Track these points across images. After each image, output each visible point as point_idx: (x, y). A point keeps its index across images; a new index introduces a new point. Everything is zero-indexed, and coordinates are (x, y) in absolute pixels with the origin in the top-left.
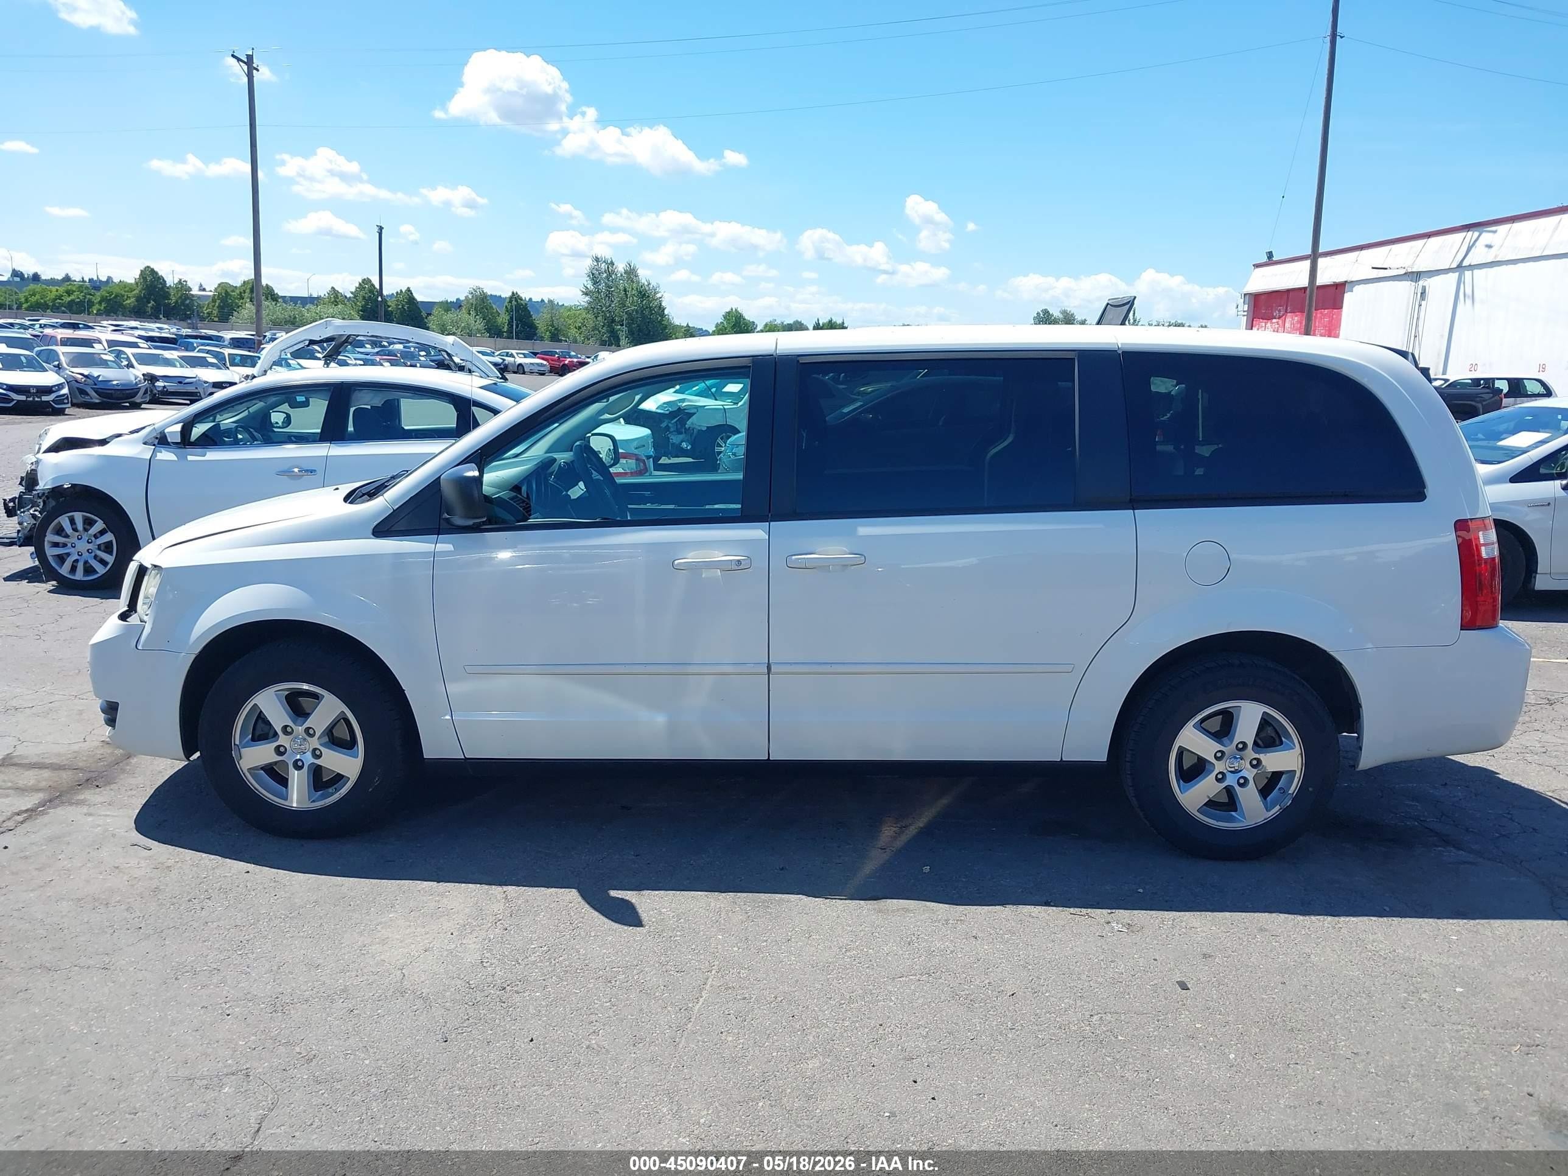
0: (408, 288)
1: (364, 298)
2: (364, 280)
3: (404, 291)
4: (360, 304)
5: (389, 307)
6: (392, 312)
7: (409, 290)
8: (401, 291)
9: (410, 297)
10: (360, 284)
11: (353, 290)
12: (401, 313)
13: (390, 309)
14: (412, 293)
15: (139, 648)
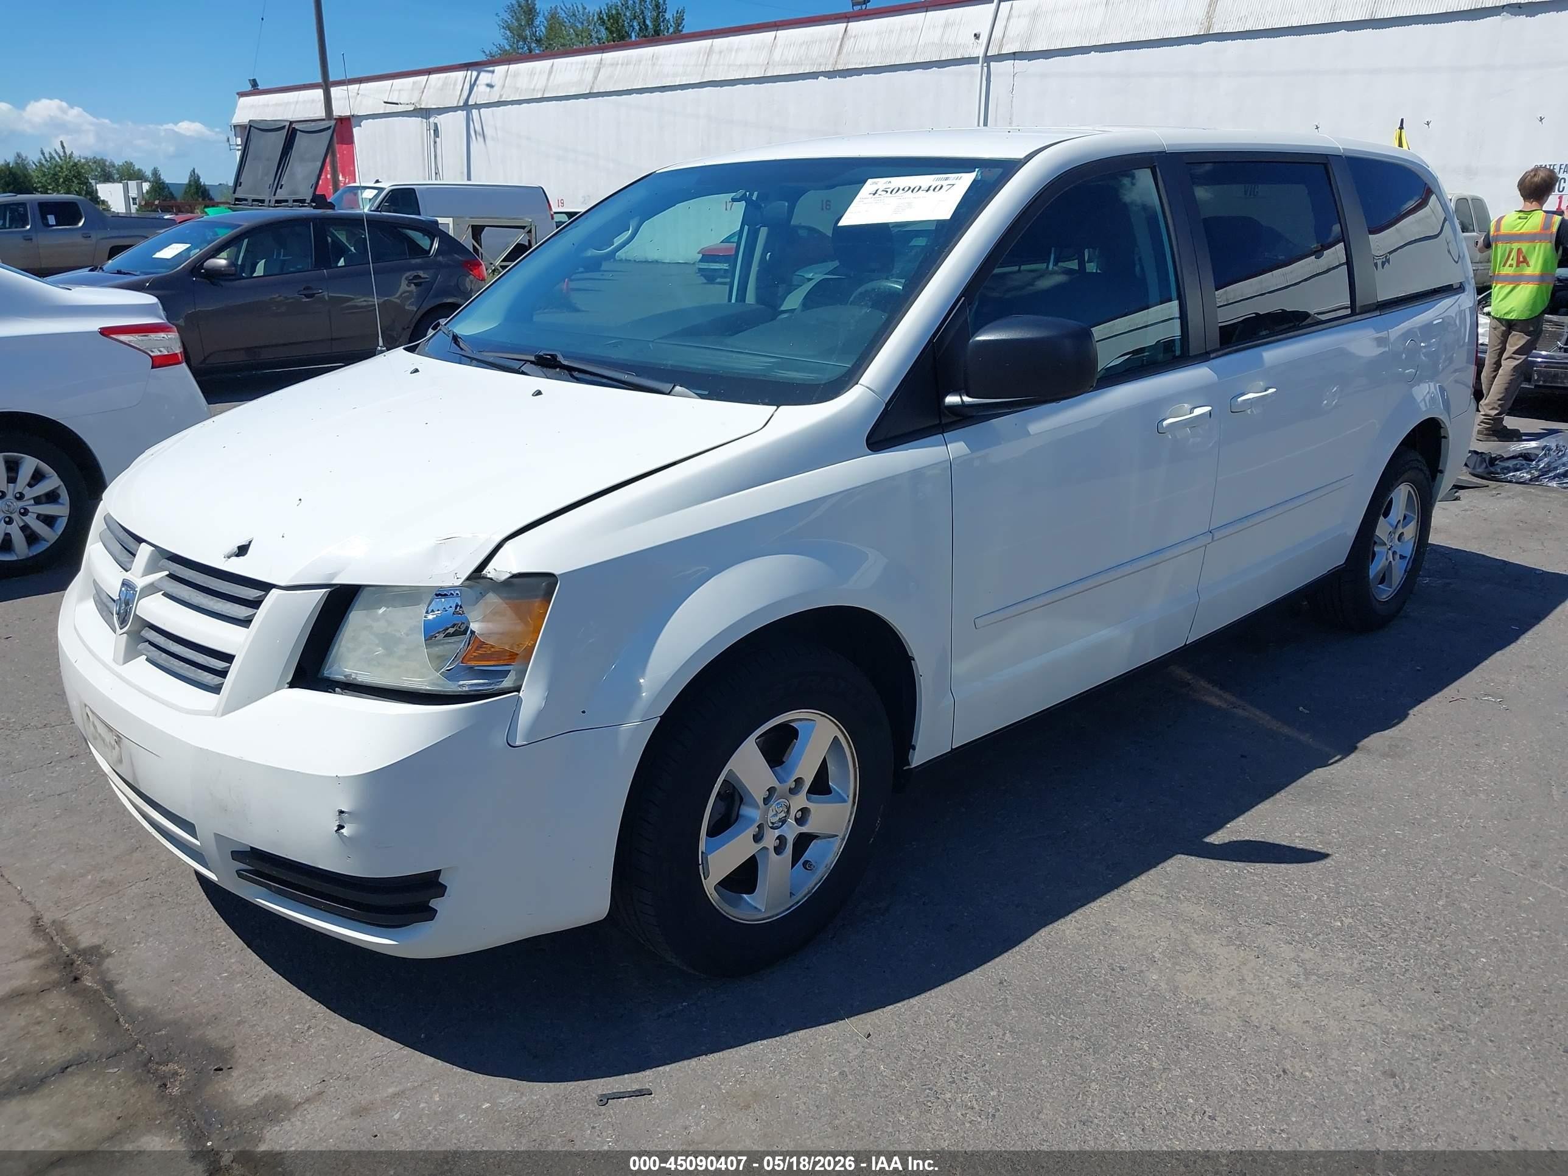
15: (517, 744)
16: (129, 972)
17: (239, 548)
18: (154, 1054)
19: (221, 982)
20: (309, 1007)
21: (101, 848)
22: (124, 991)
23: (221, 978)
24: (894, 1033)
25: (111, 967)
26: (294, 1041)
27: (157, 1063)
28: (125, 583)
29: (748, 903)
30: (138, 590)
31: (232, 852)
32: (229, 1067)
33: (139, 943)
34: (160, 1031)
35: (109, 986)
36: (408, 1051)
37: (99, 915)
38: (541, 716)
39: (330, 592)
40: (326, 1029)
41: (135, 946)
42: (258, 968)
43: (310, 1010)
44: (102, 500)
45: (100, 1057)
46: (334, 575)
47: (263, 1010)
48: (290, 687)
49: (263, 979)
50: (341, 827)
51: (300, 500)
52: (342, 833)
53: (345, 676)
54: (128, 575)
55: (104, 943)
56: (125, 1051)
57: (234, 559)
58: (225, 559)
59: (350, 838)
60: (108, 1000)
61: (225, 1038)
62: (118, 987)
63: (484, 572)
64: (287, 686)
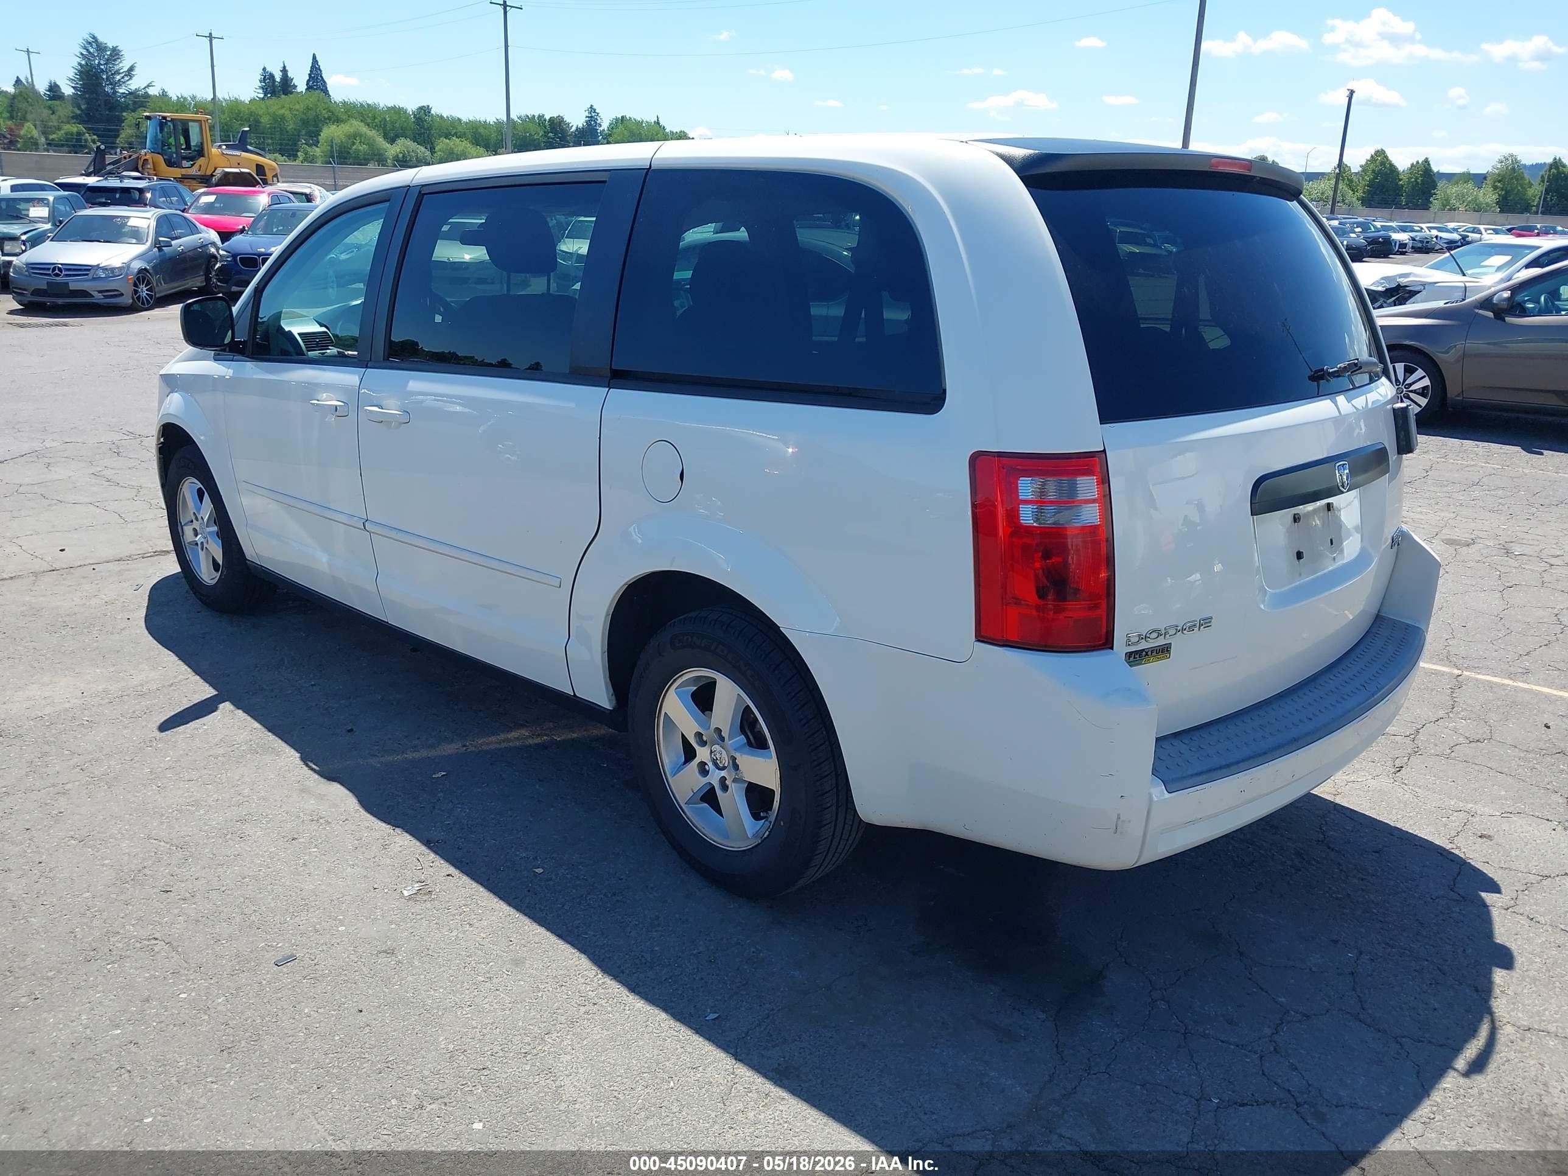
0: (1427, 158)
1: (1373, 171)
2: (1378, 151)
3: (1420, 162)
4: (1368, 179)
5: (1400, 180)
6: (1402, 186)
7: (1426, 161)
8: (1418, 162)
9: (1426, 169)
10: (1372, 156)
11: (1363, 163)
12: (1414, 187)
13: (1401, 183)
14: (1429, 165)
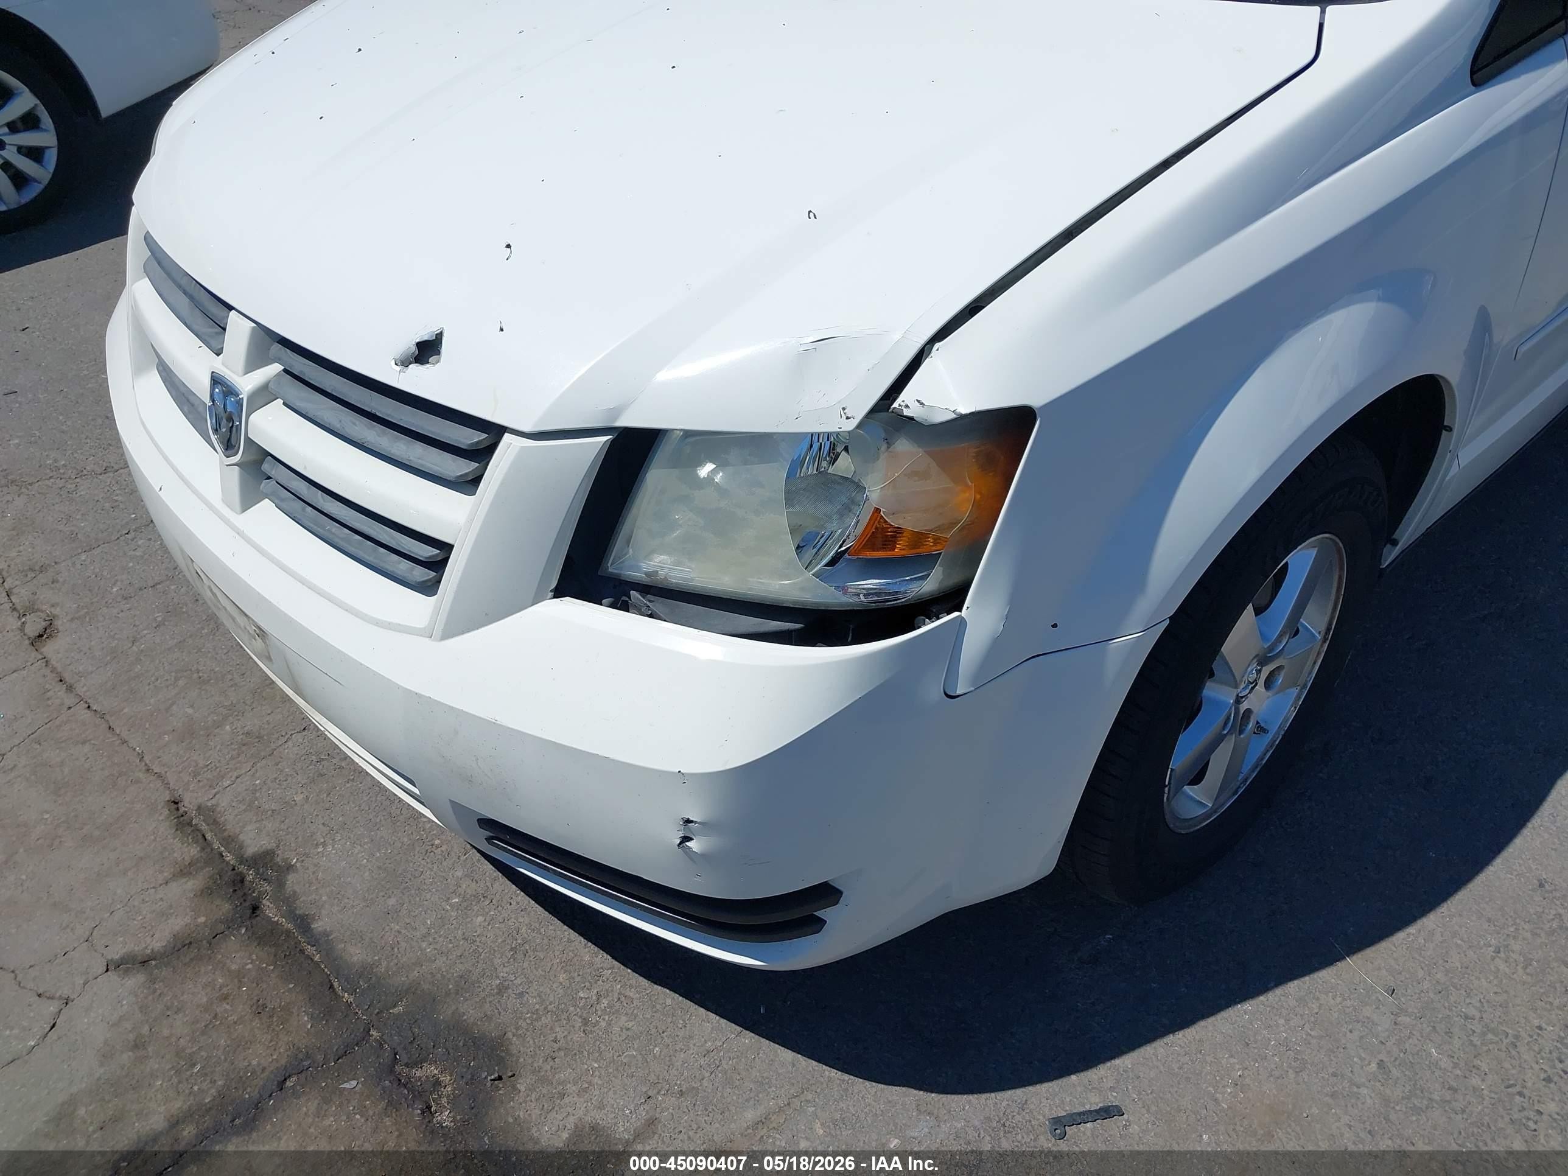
15: (958, 692)
16: (324, 898)
17: (420, 345)
18: (398, 1049)
19: (454, 914)
20: (587, 958)
21: (230, 677)
22: (326, 934)
23: (451, 905)
24: (1426, 985)
25: (297, 888)
26: (585, 1022)
27: (407, 1065)
28: (216, 380)
29: (1192, 798)
30: (244, 396)
31: (478, 820)
32: (510, 1074)
33: (324, 844)
34: (395, 1006)
35: (304, 923)
36: (749, 1038)
37: (258, 795)
38: (997, 646)
39: (613, 442)
40: (623, 998)
41: (319, 850)
42: (496, 885)
43: (591, 964)
44: (133, 204)
45: (326, 1061)
46: (617, 412)
47: (526, 965)
48: (555, 597)
49: (509, 907)
50: (686, 839)
51: (508, 246)
52: (690, 848)
53: (646, 574)
54: (218, 364)
55: (278, 846)
56: (357, 1045)
57: (413, 367)
58: (398, 368)
59: (704, 856)
60: (310, 950)
61: (488, 1018)
62: (318, 926)
63: (895, 405)
64: (551, 594)
